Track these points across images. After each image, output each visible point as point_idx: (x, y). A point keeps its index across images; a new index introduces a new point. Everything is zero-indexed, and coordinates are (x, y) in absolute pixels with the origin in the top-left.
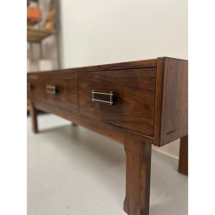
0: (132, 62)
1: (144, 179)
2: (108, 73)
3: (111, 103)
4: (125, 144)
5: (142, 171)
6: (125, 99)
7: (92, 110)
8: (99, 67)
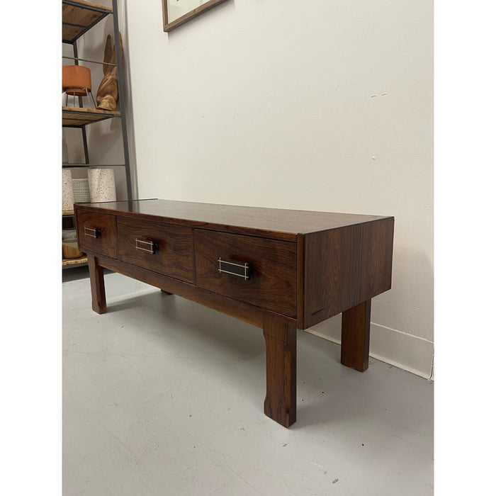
0: (270, 232)
1: (288, 369)
2: (240, 238)
3: (246, 277)
4: (263, 328)
5: (286, 359)
6: (263, 273)
7: (218, 282)
8: (227, 227)
